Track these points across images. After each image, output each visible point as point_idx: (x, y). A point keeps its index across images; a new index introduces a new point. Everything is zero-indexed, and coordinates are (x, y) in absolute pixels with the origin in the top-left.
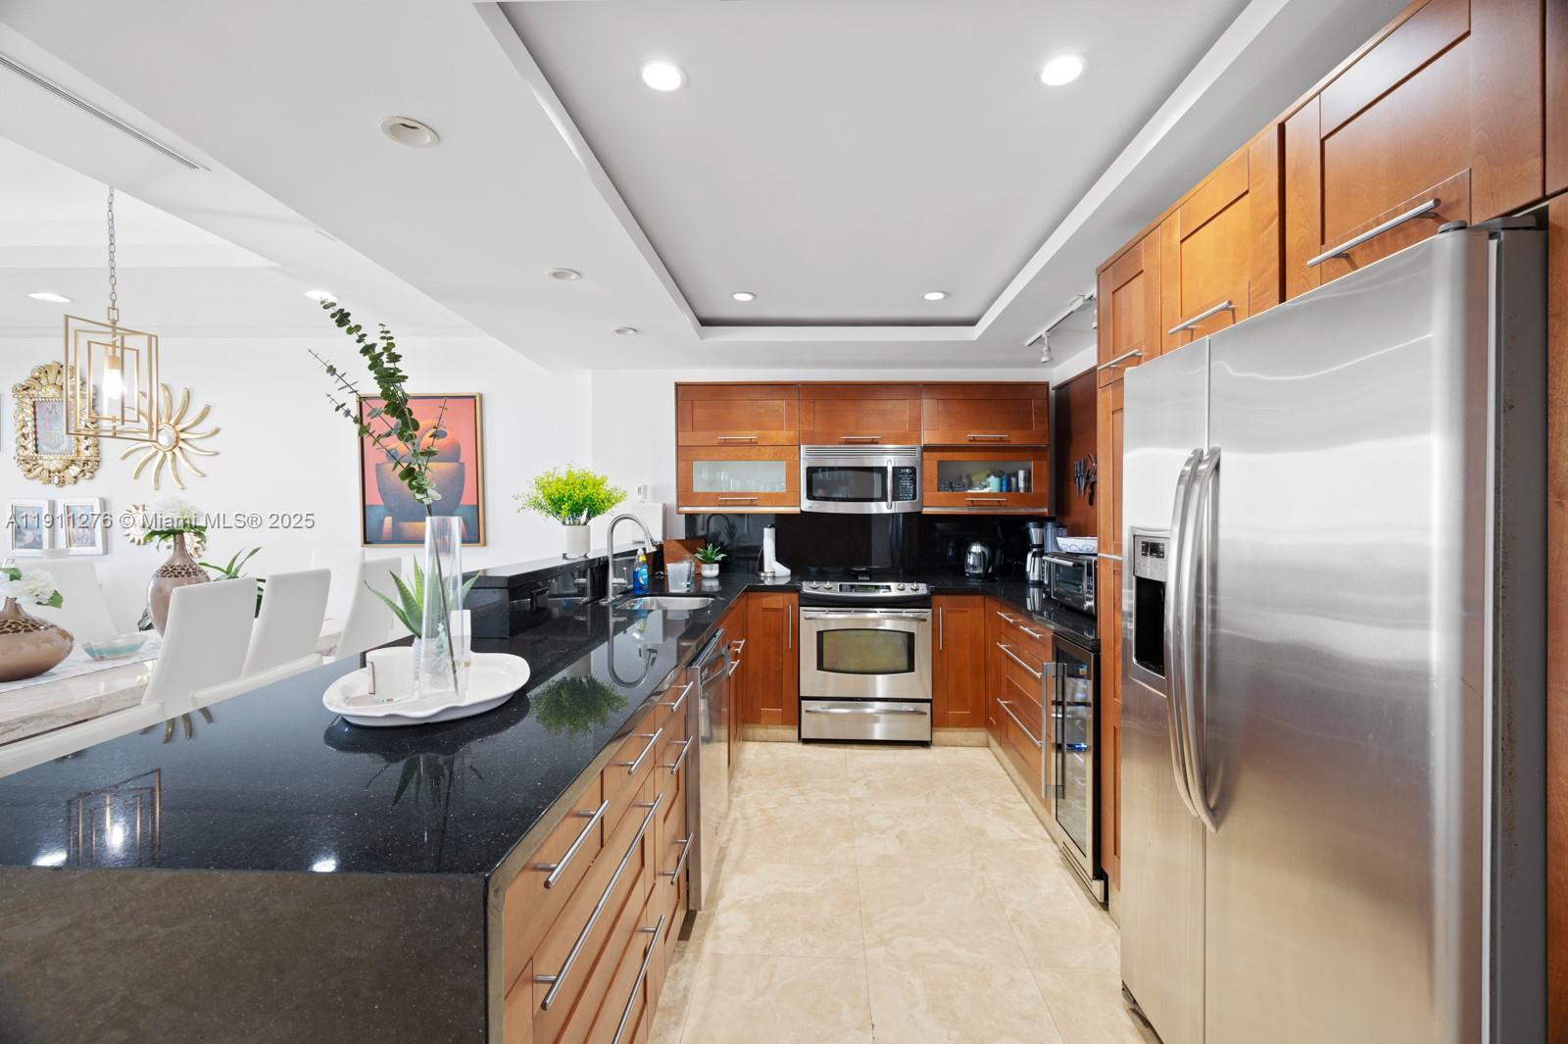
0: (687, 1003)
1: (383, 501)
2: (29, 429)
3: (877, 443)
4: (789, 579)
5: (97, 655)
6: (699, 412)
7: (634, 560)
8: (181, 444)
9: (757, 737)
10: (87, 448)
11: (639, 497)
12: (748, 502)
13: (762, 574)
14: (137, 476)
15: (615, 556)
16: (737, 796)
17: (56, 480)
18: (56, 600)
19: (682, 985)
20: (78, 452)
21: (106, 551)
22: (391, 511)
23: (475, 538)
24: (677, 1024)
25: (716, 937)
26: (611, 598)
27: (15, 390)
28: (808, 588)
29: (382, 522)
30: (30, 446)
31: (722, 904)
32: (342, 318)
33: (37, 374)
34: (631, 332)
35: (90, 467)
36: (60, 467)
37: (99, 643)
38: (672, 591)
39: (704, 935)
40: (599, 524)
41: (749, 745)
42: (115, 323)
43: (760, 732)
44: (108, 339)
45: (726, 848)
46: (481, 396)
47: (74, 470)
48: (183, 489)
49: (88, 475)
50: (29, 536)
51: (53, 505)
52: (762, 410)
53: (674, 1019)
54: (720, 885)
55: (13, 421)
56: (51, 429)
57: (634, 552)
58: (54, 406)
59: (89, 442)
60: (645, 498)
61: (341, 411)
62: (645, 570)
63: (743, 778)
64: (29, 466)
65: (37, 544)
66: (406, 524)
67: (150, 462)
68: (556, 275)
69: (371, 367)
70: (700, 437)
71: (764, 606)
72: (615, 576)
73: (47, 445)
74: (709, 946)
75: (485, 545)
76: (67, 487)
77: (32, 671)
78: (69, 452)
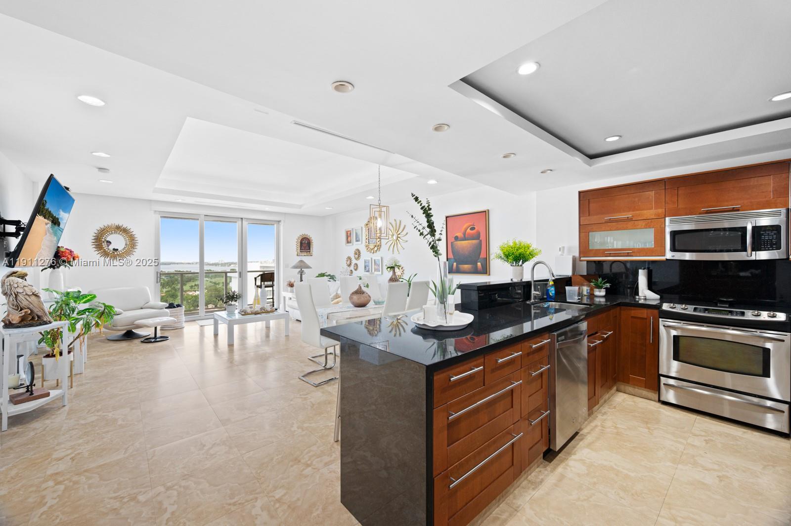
0: (541, 484)
1: (453, 256)
2: (367, 237)
3: (738, 210)
4: (659, 302)
5: (377, 303)
6: (593, 206)
7: (547, 284)
8: (399, 239)
9: (627, 391)
10: (379, 241)
11: (560, 253)
12: (627, 254)
13: (637, 297)
14: (389, 250)
15: (535, 281)
16: (602, 416)
17: (372, 252)
18: (367, 286)
19: (541, 477)
20: (377, 243)
21: (382, 274)
22: (456, 261)
23: (485, 272)
24: (534, 489)
25: (565, 468)
26: (532, 301)
27: (365, 226)
28: (666, 307)
29: (453, 265)
30: (368, 242)
31: (573, 457)
32: (416, 199)
34: (549, 171)
35: (379, 247)
36: (373, 248)
37: (376, 300)
38: (568, 300)
39: (559, 465)
40: (528, 266)
41: (621, 394)
42: (380, 204)
43: (630, 389)
44: (378, 209)
45: (585, 436)
46: (488, 210)
47: (376, 248)
48: (399, 254)
49: (379, 250)
50: (367, 268)
51: (372, 259)
52: (637, 199)
53: (533, 487)
54: (576, 449)
55: (365, 235)
56: (372, 236)
57: (547, 280)
58: (372, 229)
60: (563, 253)
61: (416, 228)
62: (553, 289)
63: (609, 408)
64: (367, 248)
65: (368, 271)
66: (460, 265)
67: (392, 245)
68: (504, 157)
69: (423, 213)
70: (594, 219)
71: (633, 315)
72: (535, 290)
73: (371, 241)
74: (560, 470)
75: (489, 275)
76: (375, 254)
77: (363, 305)
78: (374, 243)
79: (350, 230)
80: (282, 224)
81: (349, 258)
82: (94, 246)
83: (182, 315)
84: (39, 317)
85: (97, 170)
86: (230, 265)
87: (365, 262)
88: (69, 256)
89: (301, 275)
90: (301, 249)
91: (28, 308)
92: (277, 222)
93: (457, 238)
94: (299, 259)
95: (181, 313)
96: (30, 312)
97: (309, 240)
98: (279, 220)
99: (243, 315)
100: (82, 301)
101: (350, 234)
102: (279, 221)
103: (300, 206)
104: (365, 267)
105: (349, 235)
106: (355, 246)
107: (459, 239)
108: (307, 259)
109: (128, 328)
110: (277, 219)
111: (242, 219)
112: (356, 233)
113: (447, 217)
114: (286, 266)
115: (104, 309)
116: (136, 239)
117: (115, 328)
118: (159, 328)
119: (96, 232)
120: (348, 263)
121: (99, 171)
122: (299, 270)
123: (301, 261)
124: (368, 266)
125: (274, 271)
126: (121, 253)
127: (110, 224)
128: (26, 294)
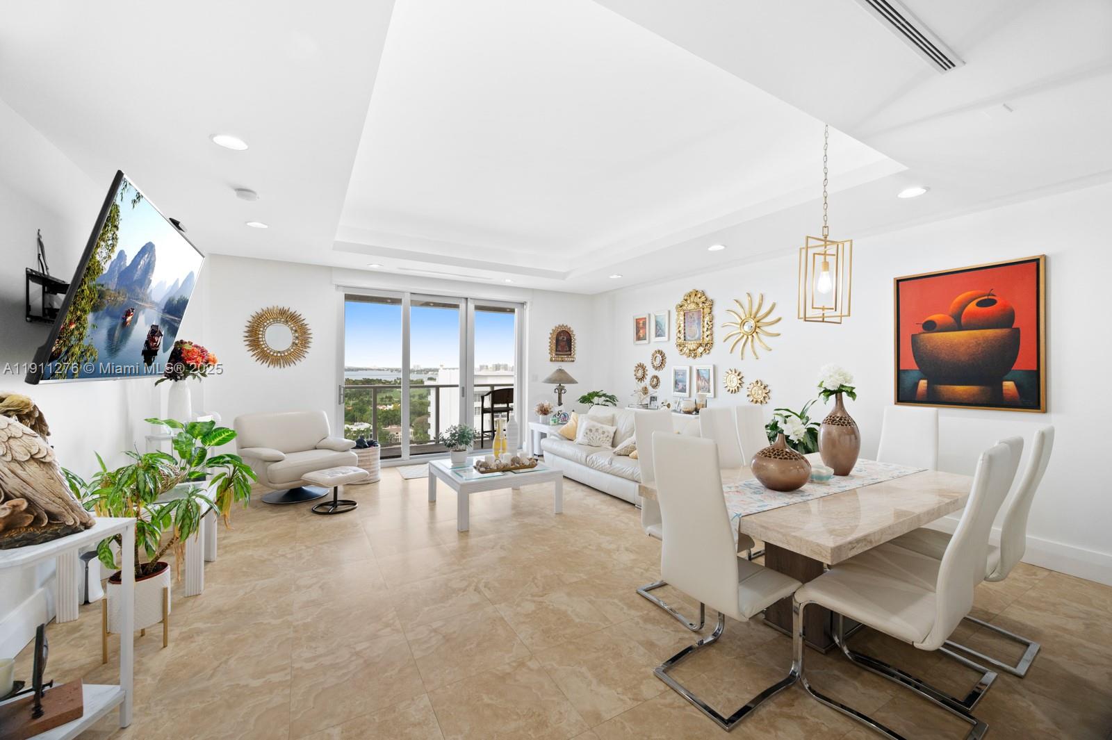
1: (919, 366)
2: (681, 329)
8: (757, 330)
10: (707, 336)
14: (732, 351)
17: (693, 355)
20: (703, 338)
22: (926, 375)
27: (677, 308)
29: (916, 384)
30: (682, 337)
33: (686, 298)
35: (708, 346)
36: (695, 347)
42: (826, 237)
46: (1045, 258)
47: (701, 350)
48: (757, 359)
49: (708, 351)
50: (680, 386)
55: (676, 324)
56: (691, 327)
58: (693, 314)
59: (708, 333)
64: (681, 348)
65: (683, 390)
66: (942, 386)
67: (741, 341)
73: (690, 336)
75: (1046, 411)
76: (697, 358)
77: (790, 487)
78: (699, 339)
79: (644, 317)
80: (527, 308)
81: (641, 366)
82: (247, 343)
83: (376, 459)
84: (52, 516)
85: (235, 193)
86: (428, 372)
87: (676, 373)
88: (199, 359)
89: (560, 395)
90: (556, 351)
91: (24, 496)
92: (520, 305)
93: (930, 326)
94: (556, 366)
95: (374, 457)
96: (25, 505)
97: (570, 335)
98: (522, 301)
99: (482, 472)
100: (213, 442)
101: (644, 324)
102: (523, 304)
103: (563, 276)
104: (676, 383)
105: (641, 325)
106: (654, 343)
107: (936, 329)
108: (567, 367)
109: (295, 485)
110: (520, 299)
111: (467, 299)
112: (657, 324)
113: (898, 281)
114: (534, 378)
115: (234, 472)
116: (309, 332)
117: (271, 485)
118: (340, 489)
119: (250, 319)
120: (640, 374)
121: (238, 195)
122: (555, 386)
123: (560, 371)
124: (683, 381)
125: (512, 385)
126: (286, 354)
127: (270, 307)
128: (14, 460)
